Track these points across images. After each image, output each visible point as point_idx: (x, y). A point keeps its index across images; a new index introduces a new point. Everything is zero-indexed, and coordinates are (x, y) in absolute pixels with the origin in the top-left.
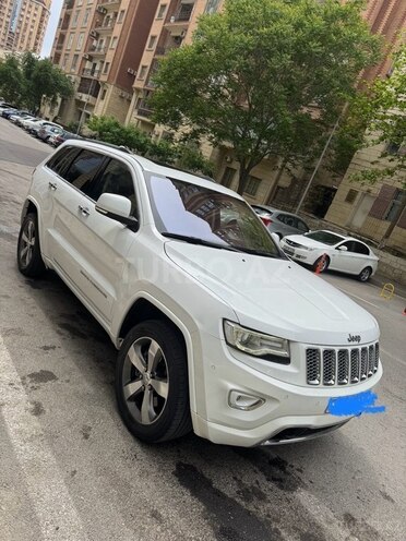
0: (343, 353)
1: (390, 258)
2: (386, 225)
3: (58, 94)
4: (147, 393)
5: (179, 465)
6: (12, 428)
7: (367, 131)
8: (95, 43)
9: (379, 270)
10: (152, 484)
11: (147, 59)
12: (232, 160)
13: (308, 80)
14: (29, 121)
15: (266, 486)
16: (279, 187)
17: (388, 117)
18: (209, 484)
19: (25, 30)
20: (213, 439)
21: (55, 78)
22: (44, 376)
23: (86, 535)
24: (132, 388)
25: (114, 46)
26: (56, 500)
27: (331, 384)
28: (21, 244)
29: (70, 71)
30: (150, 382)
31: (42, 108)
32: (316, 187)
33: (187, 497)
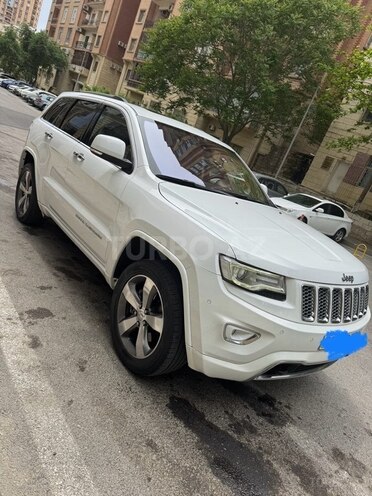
0: (337, 291)
1: (363, 222)
2: (359, 190)
3: (53, 66)
4: (142, 328)
5: (172, 399)
6: (10, 360)
7: (344, 101)
8: (87, 17)
9: (352, 232)
10: (146, 415)
11: (136, 32)
12: (215, 128)
13: (289, 52)
14: (26, 91)
15: (257, 421)
16: (259, 155)
17: (365, 87)
18: (202, 417)
19: (22, 6)
20: (208, 372)
21: (51, 50)
22: (40, 313)
23: (83, 461)
24: (127, 325)
25: (106, 20)
26: (54, 427)
27: (325, 322)
28: (19, 193)
29: (64, 43)
30: (145, 318)
31: (39, 79)
32: (294, 154)
33: (181, 428)
